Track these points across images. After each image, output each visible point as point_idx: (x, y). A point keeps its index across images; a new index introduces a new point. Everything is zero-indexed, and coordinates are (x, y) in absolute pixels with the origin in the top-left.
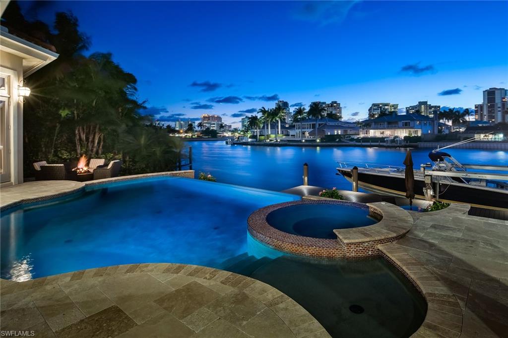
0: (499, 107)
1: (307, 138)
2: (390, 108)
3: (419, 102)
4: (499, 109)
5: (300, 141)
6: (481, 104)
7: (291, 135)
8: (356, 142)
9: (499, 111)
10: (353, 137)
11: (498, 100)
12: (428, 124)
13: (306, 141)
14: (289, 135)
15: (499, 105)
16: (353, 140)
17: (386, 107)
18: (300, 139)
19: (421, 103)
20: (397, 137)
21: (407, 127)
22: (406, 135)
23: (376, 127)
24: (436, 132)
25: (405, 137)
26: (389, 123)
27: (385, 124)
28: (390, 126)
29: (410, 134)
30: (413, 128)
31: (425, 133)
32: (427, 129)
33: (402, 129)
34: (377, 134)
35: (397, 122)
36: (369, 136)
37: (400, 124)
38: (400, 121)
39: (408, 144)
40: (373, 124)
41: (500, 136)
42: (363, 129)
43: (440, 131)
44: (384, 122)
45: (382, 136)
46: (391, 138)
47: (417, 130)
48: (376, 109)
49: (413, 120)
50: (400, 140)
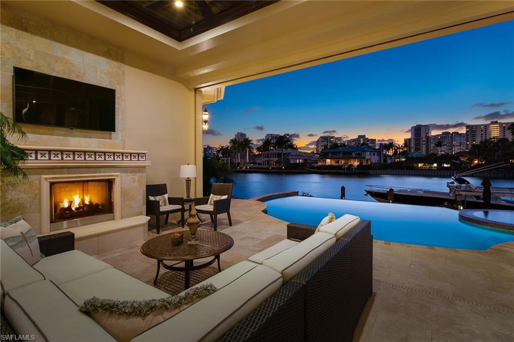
0: (424, 141)
1: (272, 166)
2: (334, 140)
3: (359, 136)
4: (424, 143)
5: (268, 168)
6: (409, 138)
7: (258, 163)
8: (317, 169)
9: (424, 144)
10: (313, 165)
11: (423, 136)
12: (376, 155)
13: (272, 168)
14: (256, 163)
15: (424, 139)
16: (313, 167)
17: (332, 139)
18: (268, 166)
19: (360, 137)
20: (351, 165)
21: (359, 157)
22: (358, 163)
23: (332, 156)
24: (382, 161)
25: (358, 165)
26: (344, 153)
27: (340, 154)
28: (345, 156)
29: (361, 163)
30: (364, 158)
31: (374, 162)
32: (375, 159)
33: (355, 158)
34: (334, 163)
35: (350, 153)
36: (327, 164)
37: (354, 155)
38: (354, 152)
39: (361, 171)
40: (330, 154)
41: (435, 165)
42: (322, 158)
43: (385, 161)
44: (339, 153)
45: (337, 164)
46: (346, 166)
47: (367, 160)
48: (323, 141)
49: (365, 151)
50: (355, 168)
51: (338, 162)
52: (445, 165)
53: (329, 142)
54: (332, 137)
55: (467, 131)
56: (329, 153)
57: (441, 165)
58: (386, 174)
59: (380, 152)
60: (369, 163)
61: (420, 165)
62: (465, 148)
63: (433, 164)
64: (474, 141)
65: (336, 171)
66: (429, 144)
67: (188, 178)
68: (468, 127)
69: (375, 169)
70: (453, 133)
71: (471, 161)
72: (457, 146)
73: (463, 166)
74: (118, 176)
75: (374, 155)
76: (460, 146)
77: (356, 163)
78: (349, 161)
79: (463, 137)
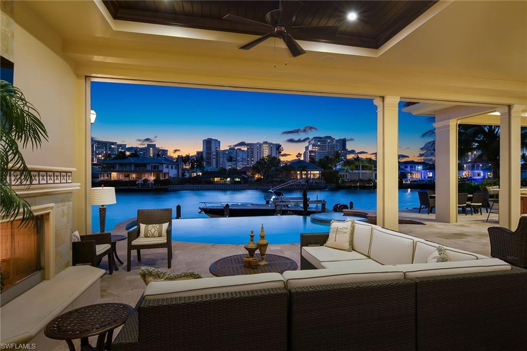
0: (214, 155)
2: (116, 147)
3: (146, 145)
4: (214, 157)
6: (201, 151)
11: (213, 150)
12: (174, 168)
15: (214, 154)
17: (113, 146)
19: (148, 146)
20: (146, 181)
21: (156, 170)
22: (154, 178)
23: (120, 169)
24: (180, 176)
25: (154, 180)
26: (136, 165)
27: (131, 167)
28: (138, 168)
29: (158, 177)
30: (161, 171)
31: (173, 176)
32: (173, 173)
33: (150, 172)
34: (122, 177)
35: (145, 165)
36: (112, 179)
37: (149, 167)
38: (149, 164)
39: (159, 187)
40: (117, 166)
41: (229, 179)
42: (106, 171)
43: (183, 175)
44: (130, 164)
45: (127, 179)
46: (140, 181)
47: (165, 174)
48: (99, 148)
49: (162, 164)
50: (152, 184)
51: (128, 176)
52: (237, 180)
53: (108, 149)
54: (113, 144)
55: (248, 149)
56: (115, 164)
57: (233, 179)
58: (186, 190)
59: (178, 165)
60: (167, 177)
61: (216, 179)
62: (246, 163)
63: (227, 179)
64: (252, 157)
65: (127, 187)
66: (218, 158)
67: (102, 206)
68: (248, 145)
69: (174, 185)
70: (238, 149)
71: (253, 174)
72: (240, 161)
73: (249, 180)
74: (52, 208)
75: (172, 168)
76: (243, 162)
77: (152, 178)
78: (143, 175)
79: (245, 153)
